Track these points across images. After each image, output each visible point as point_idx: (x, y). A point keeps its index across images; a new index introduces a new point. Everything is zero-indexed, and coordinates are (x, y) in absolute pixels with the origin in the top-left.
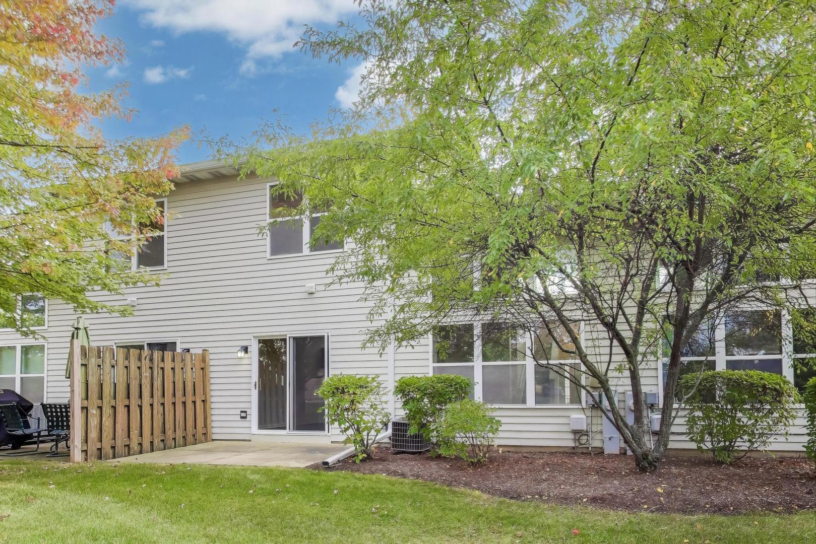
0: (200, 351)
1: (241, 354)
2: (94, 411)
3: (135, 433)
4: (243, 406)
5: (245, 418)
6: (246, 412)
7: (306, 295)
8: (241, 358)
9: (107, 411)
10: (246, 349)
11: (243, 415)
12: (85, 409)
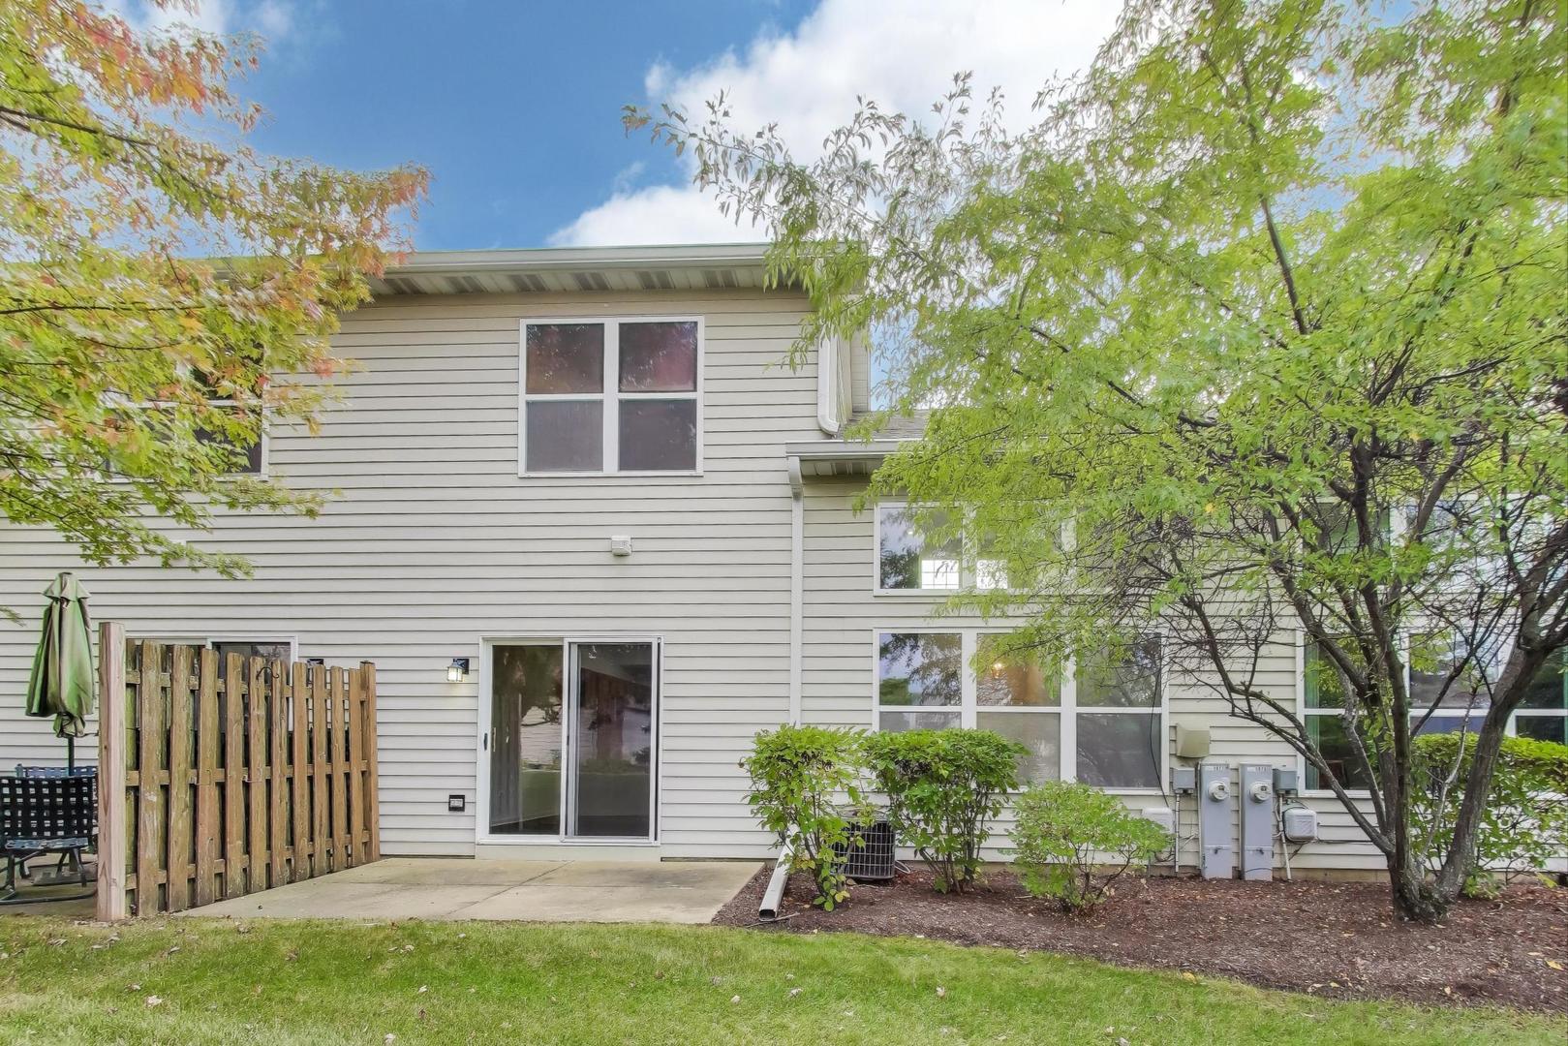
0: (356, 665)
1: (455, 675)
2: (152, 797)
3: (235, 844)
4: (457, 785)
5: (462, 809)
6: (463, 797)
7: (608, 559)
8: (452, 684)
9: (180, 797)
10: (464, 665)
11: (457, 803)
12: (134, 791)
